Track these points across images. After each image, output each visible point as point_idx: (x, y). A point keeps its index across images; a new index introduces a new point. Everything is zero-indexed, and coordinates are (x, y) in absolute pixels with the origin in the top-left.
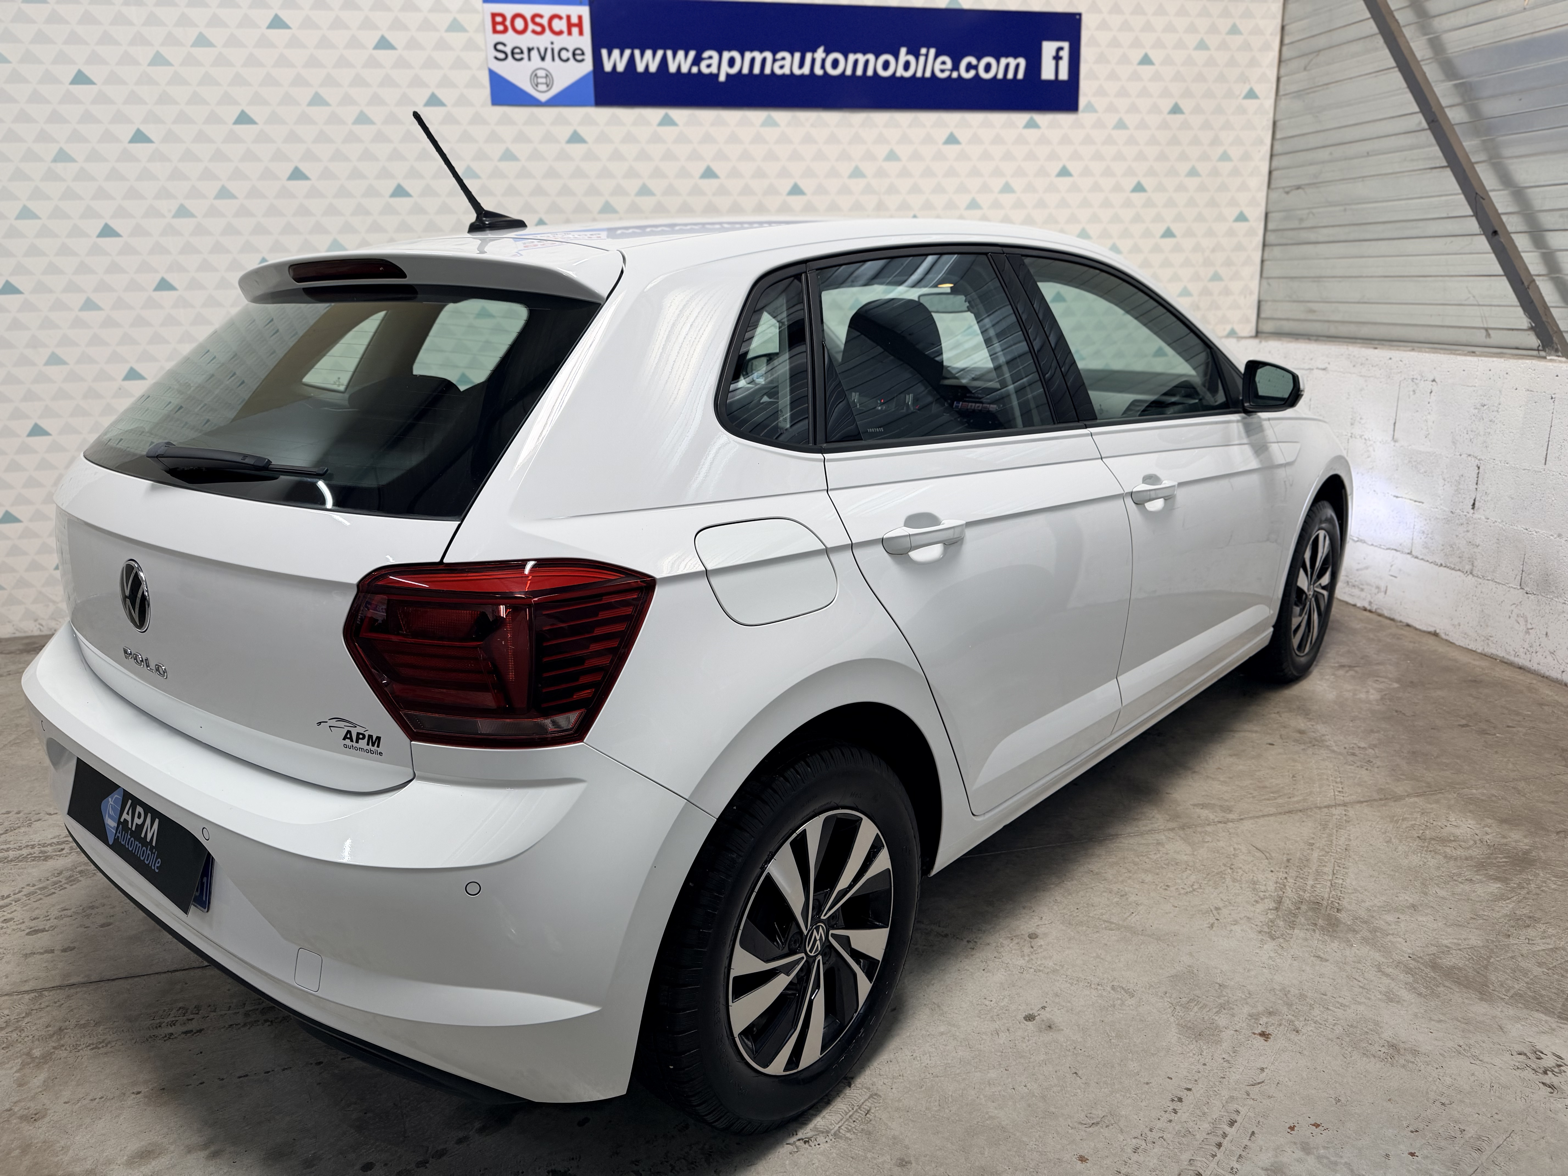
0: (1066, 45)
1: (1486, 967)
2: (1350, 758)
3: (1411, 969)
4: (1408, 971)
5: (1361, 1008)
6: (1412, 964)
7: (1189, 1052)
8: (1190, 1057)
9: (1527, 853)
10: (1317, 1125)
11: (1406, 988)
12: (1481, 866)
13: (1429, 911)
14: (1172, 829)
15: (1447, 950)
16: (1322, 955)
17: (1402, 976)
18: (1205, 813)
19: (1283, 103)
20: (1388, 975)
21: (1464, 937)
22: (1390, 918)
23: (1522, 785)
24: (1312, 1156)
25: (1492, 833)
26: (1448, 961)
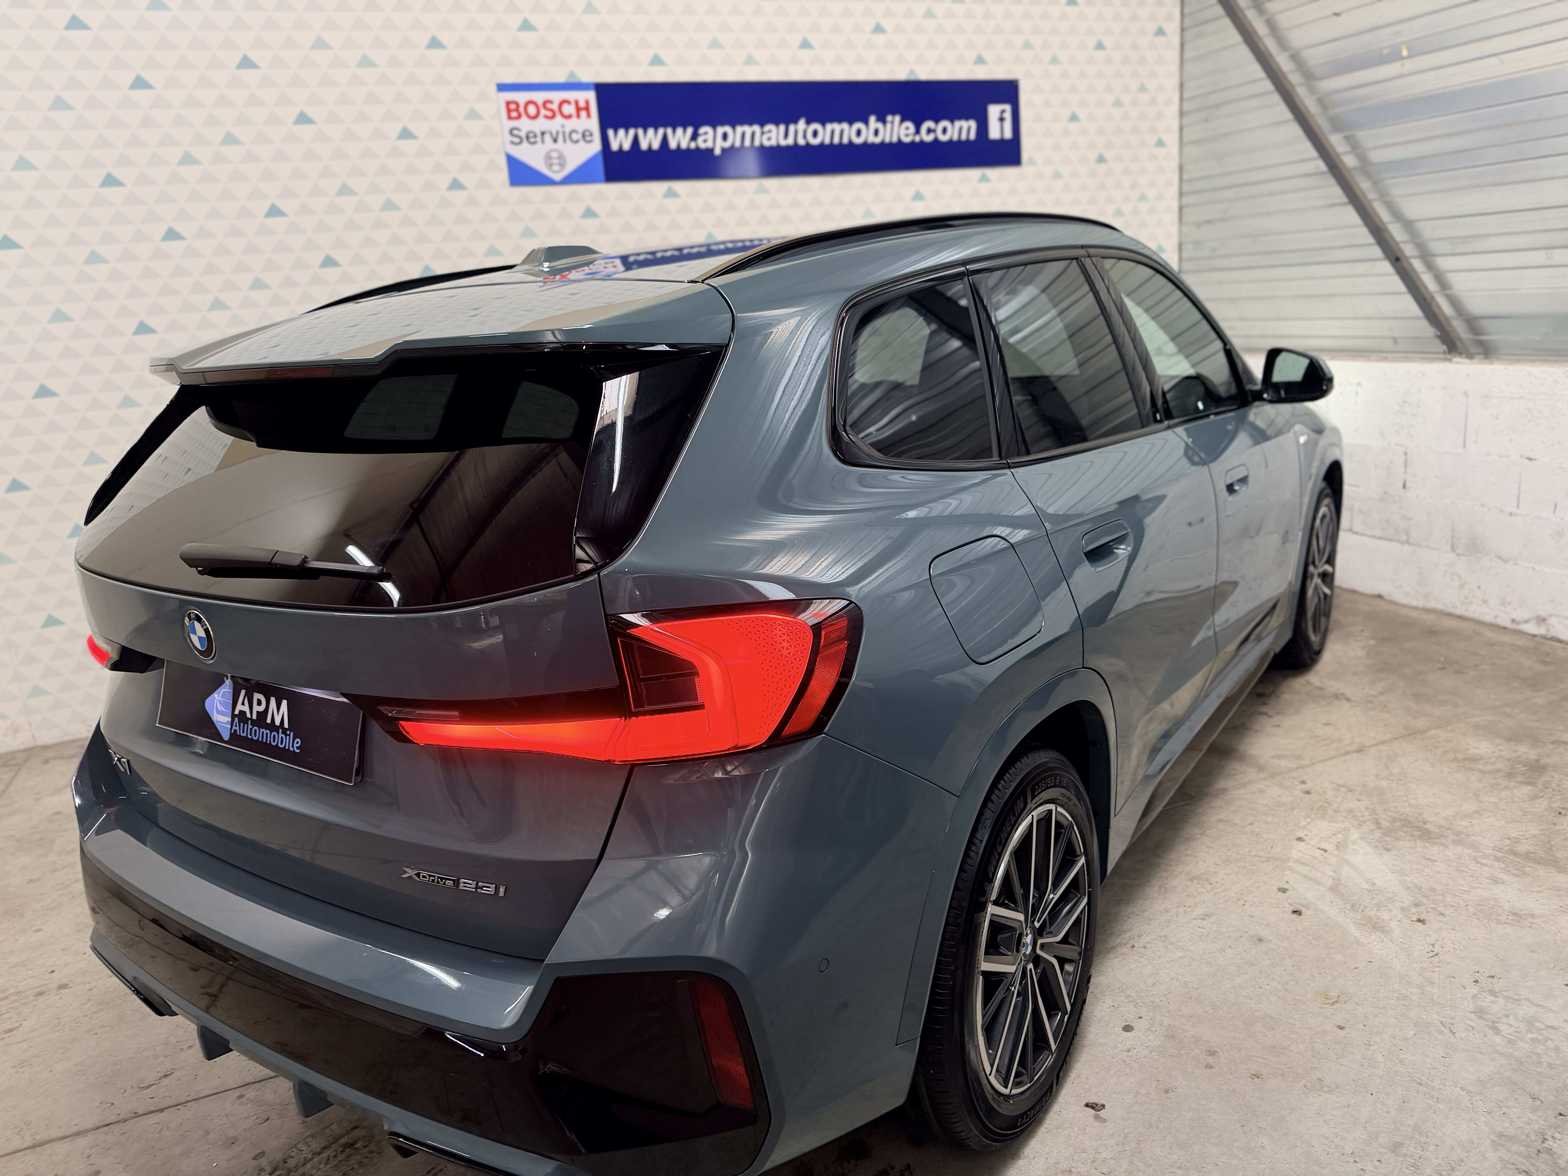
0: (1008, 107)
1: (1550, 849)
2: (1370, 705)
3: (1498, 858)
4: (1497, 859)
5: (1479, 891)
6: (1499, 855)
7: (1373, 942)
8: (1375, 945)
9: (1538, 761)
10: (1493, 977)
11: (1503, 872)
12: (1510, 775)
13: (1489, 814)
14: (1265, 779)
15: (1517, 841)
16: (1430, 857)
17: (1496, 864)
18: (1283, 762)
19: (1187, 151)
20: (1484, 865)
21: (1524, 829)
22: (1465, 823)
23: (1508, 710)
24: (1500, 998)
25: (1505, 750)
26: (1523, 848)
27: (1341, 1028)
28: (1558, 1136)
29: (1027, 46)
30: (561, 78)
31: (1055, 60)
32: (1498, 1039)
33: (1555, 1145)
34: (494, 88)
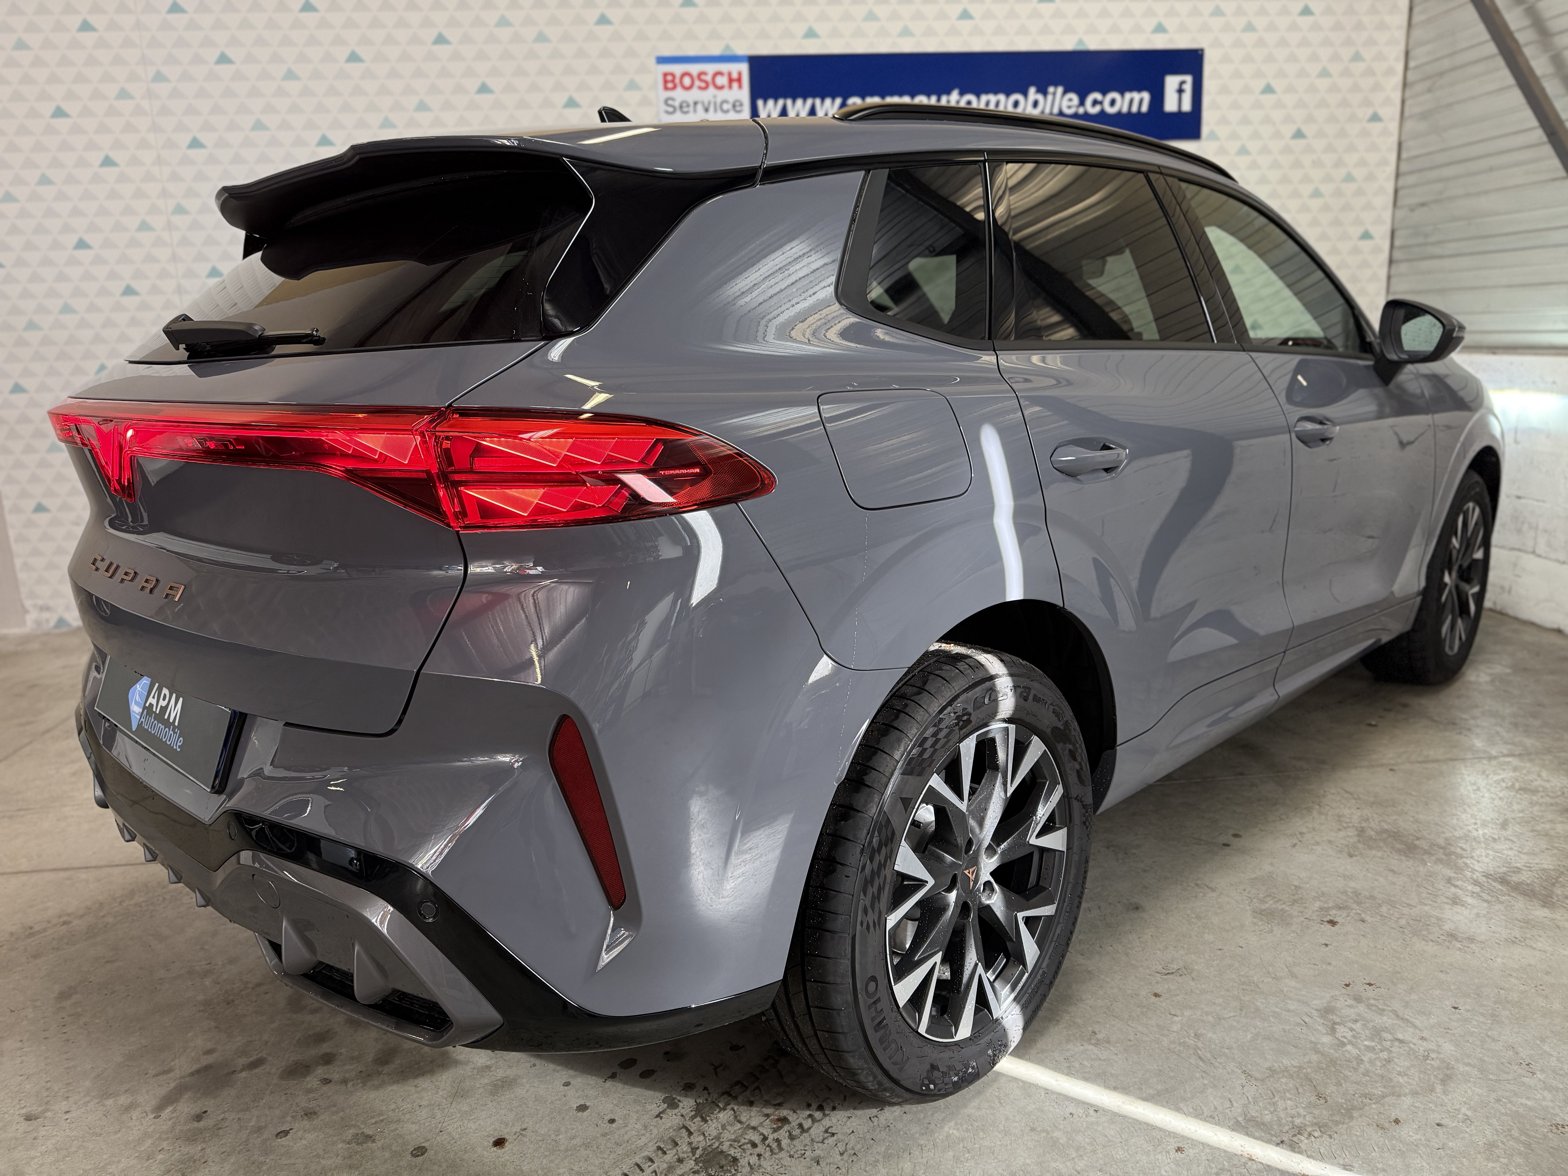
0: (1189, 79)
1: (1553, 884)
3: (1480, 882)
4: (1477, 883)
5: (1427, 908)
10: (1370, 985)
11: (1472, 896)
14: (1266, 775)
15: (1518, 871)
16: (1396, 870)
17: (1471, 887)
19: (1409, 125)
20: (1456, 886)
21: (1537, 862)
24: (1362, 1005)
26: (1516, 878)
27: (1157, 995)
28: (1317, 1134)
29: (1217, 12)
30: (716, 51)
31: (1250, 28)
32: (1326, 1039)
33: (1306, 1141)
34: (653, 61)
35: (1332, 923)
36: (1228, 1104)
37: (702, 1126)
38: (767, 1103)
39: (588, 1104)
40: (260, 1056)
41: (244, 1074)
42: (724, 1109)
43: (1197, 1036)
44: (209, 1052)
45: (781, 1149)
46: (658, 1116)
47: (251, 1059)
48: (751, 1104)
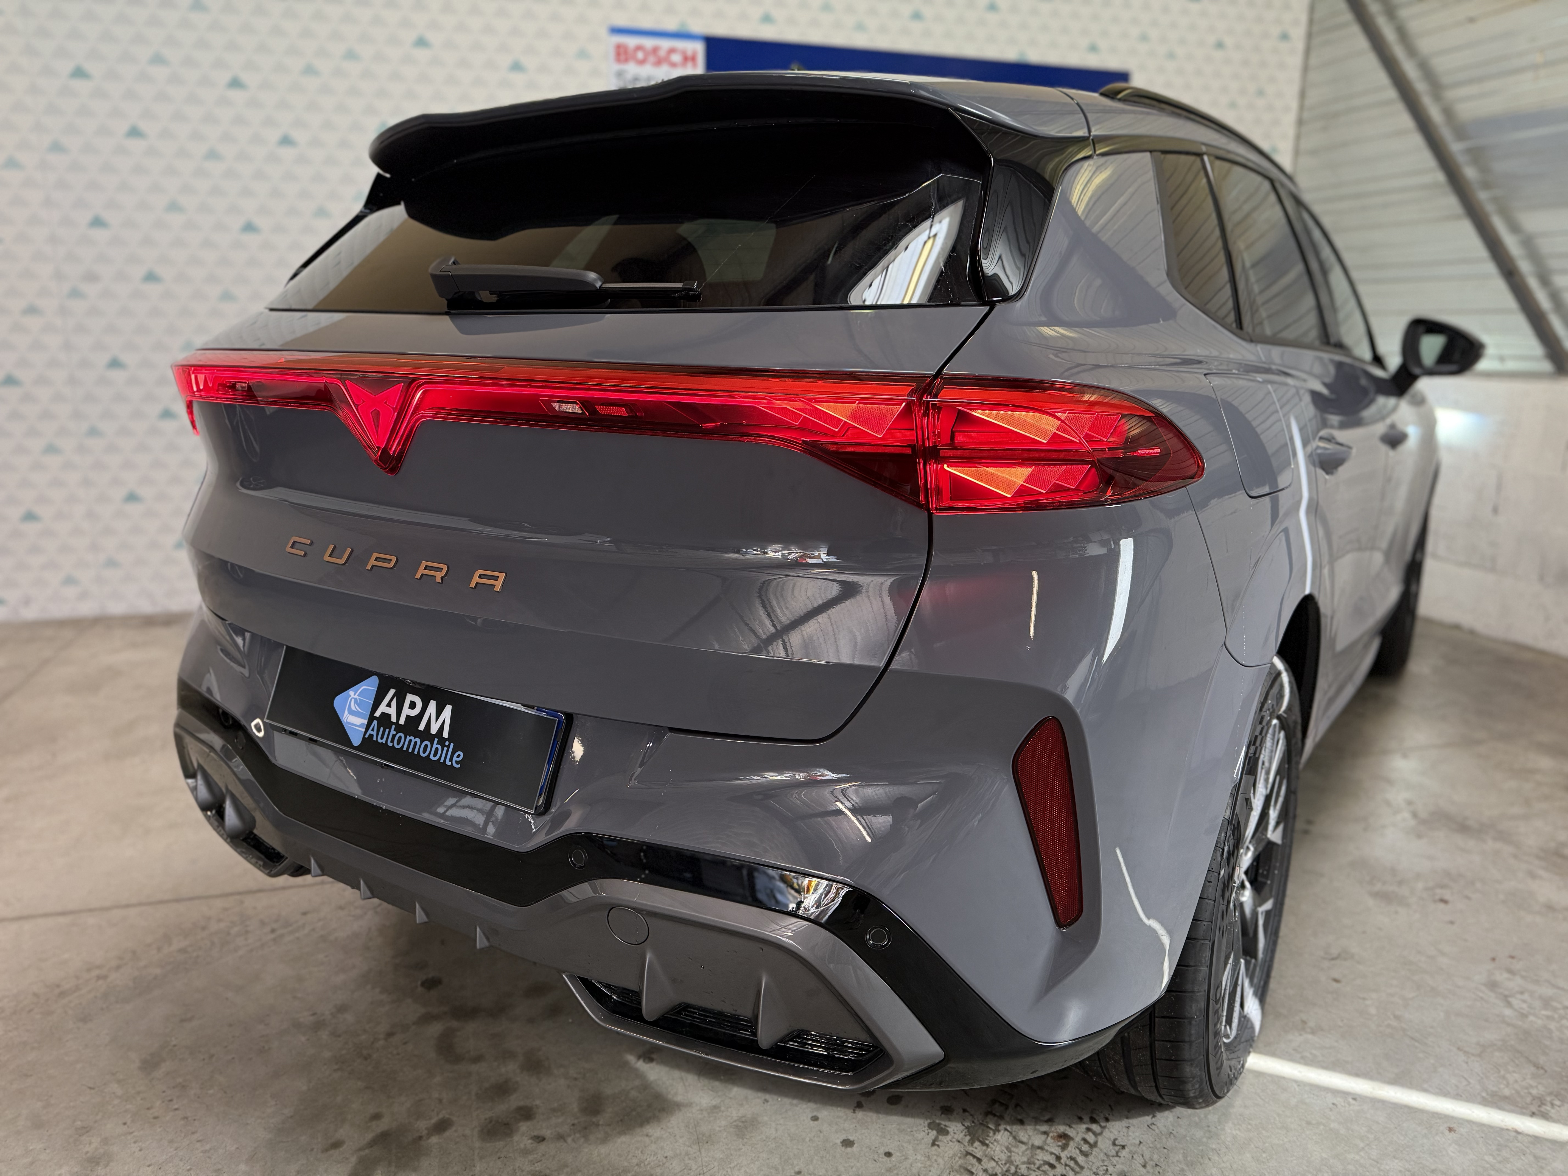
3: (1541, 857)
4: (1539, 858)
5: (1513, 883)
6: (1541, 854)
10: (1512, 957)
11: (1542, 869)
13: (1538, 819)
16: (1465, 848)
17: (1536, 862)
20: (1524, 861)
22: (1510, 824)
24: (1517, 977)
27: (1336, 981)
28: (1557, 1103)
29: (1144, 38)
30: (672, 27)
31: (1171, 56)
32: (1508, 1012)
33: (1553, 1111)
34: (607, 30)
35: (1444, 901)
36: (1465, 1083)
37: (985, 1151)
38: (1037, 1120)
39: (851, 1138)
40: (441, 1116)
41: (434, 1140)
42: (999, 1131)
43: (1397, 1018)
44: (377, 1117)
45: (1082, 1168)
46: (933, 1144)
47: (433, 1121)
48: (1021, 1122)
